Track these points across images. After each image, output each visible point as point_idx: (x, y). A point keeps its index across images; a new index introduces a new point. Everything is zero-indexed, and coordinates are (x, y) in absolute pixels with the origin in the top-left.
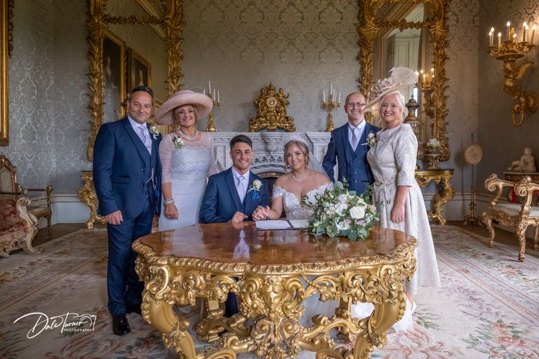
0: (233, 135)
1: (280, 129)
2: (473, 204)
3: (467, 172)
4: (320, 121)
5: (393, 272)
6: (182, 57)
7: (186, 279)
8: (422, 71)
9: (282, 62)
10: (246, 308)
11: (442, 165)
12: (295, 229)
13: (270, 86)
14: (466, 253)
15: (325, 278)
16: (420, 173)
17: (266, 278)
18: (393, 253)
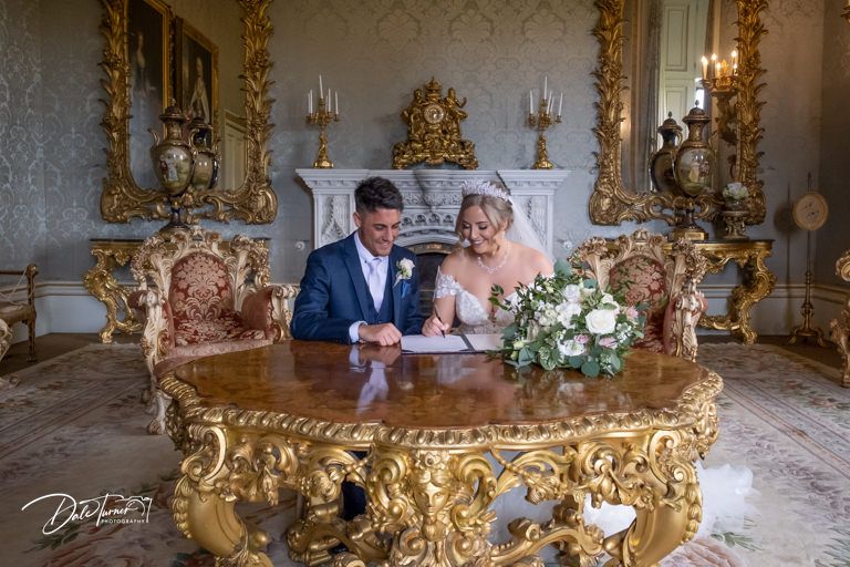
0: (363, 175)
1: (449, 163)
2: (807, 305)
3: (798, 246)
4: (522, 149)
5: (676, 444)
6: (271, 32)
7: (258, 452)
8: (714, 57)
9: (454, 39)
10: (377, 513)
11: (751, 233)
12: (476, 353)
13: (432, 83)
14: (798, 397)
15: (537, 455)
16: (711, 247)
17: (418, 456)
18: (676, 404)
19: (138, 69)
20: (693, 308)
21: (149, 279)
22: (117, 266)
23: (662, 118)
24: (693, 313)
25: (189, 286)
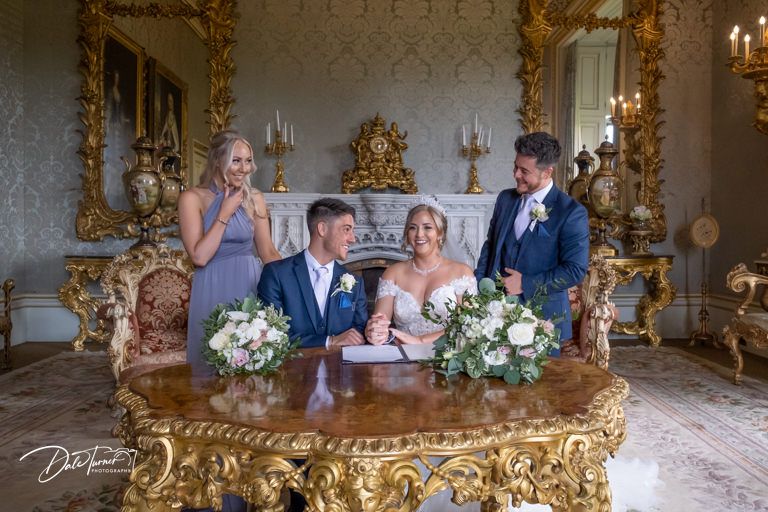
1: (392, 188)
2: (704, 313)
3: (695, 260)
4: (457, 176)
5: (587, 448)
6: (233, 72)
7: (203, 461)
8: (621, 98)
9: (396, 80)
11: (655, 249)
12: (410, 362)
13: (377, 118)
14: (697, 394)
15: (461, 460)
16: (620, 262)
17: (351, 463)
18: (587, 410)
19: (114, 103)
20: (605, 316)
21: (117, 292)
22: (90, 280)
23: (577, 150)
24: (606, 322)
25: (154, 299)
